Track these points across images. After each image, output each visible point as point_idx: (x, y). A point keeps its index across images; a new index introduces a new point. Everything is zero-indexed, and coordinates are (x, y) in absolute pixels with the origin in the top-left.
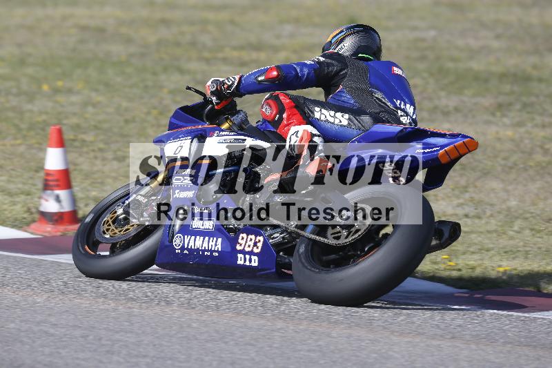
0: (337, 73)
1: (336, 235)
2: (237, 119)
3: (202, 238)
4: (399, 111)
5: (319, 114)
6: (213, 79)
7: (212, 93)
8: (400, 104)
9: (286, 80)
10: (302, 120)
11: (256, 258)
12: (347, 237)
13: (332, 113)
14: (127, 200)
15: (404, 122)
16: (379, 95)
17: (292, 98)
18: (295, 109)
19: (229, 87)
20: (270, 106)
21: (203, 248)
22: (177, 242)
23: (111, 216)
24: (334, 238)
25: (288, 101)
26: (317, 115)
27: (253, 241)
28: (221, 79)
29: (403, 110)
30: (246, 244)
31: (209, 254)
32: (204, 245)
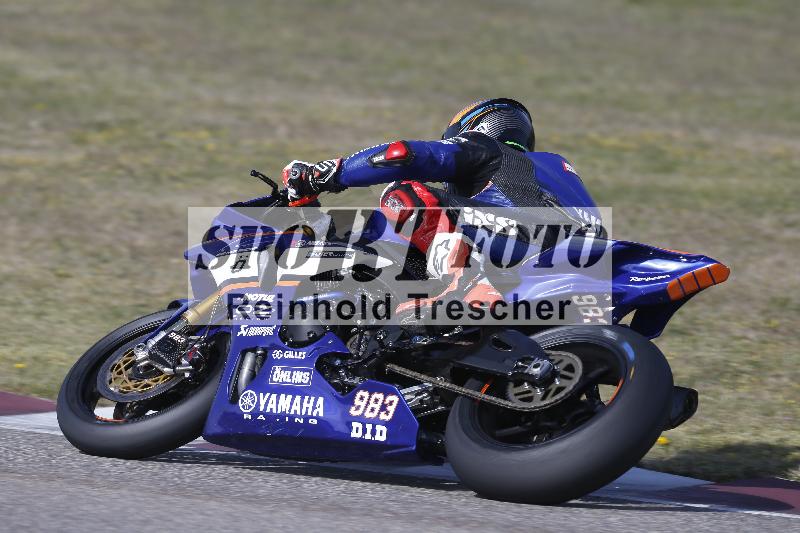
0: (485, 163)
1: (526, 395)
3: (290, 397)
6: (295, 162)
7: (292, 183)
11: (384, 428)
12: (544, 398)
14: (152, 337)
19: (322, 175)
20: (400, 200)
21: (292, 412)
22: (247, 402)
23: (125, 358)
24: (521, 399)
25: (426, 194)
27: (380, 403)
28: (309, 164)
30: (366, 407)
31: (302, 421)
32: (294, 407)
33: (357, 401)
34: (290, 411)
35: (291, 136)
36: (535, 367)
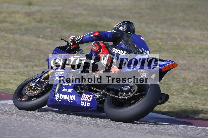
0: (120, 37)
3: (67, 95)
10: (108, 53)
13: (119, 50)
14: (36, 80)
17: (104, 44)
18: (106, 48)
20: (96, 46)
21: (67, 99)
25: (103, 44)
26: (113, 51)
28: (76, 37)
30: (85, 98)
31: (70, 101)
32: (68, 98)
33: (83, 96)
35: (181, 41)
36: (125, 88)
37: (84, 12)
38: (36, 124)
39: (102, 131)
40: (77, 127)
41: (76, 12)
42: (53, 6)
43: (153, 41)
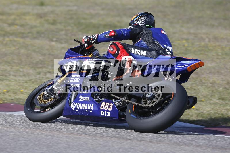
0: (139, 33)
2: (95, 53)
3: (84, 104)
4: (166, 50)
5: (134, 51)
6: (85, 36)
7: (85, 42)
8: (166, 46)
9: (118, 36)
10: (127, 54)
11: (110, 113)
13: (139, 50)
14: (48, 88)
15: (169, 54)
16: (157, 43)
18: (123, 49)
19: (93, 40)
20: (113, 48)
21: (85, 109)
22: (73, 106)
24: (144, 104)
25: (120, 45)
26: (133, 51)
27: (108, 106)
28: (89, 36)
29: (168, 49)
30: (105, 107)
31: (88, 111)
32: (86, 107)
33: (102, 105)
34: (84, 108)
35: (209, 41)
36: (149, 95)
37: (102, 12)
38: (50, 136)
39: (123, 143)
40: (95, 140)
41: (93, 12)
42: (68, 6)
43: (178, 42)
